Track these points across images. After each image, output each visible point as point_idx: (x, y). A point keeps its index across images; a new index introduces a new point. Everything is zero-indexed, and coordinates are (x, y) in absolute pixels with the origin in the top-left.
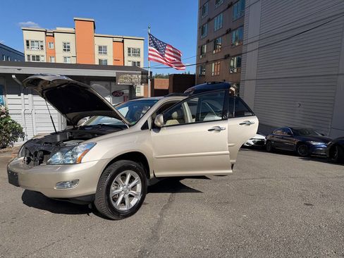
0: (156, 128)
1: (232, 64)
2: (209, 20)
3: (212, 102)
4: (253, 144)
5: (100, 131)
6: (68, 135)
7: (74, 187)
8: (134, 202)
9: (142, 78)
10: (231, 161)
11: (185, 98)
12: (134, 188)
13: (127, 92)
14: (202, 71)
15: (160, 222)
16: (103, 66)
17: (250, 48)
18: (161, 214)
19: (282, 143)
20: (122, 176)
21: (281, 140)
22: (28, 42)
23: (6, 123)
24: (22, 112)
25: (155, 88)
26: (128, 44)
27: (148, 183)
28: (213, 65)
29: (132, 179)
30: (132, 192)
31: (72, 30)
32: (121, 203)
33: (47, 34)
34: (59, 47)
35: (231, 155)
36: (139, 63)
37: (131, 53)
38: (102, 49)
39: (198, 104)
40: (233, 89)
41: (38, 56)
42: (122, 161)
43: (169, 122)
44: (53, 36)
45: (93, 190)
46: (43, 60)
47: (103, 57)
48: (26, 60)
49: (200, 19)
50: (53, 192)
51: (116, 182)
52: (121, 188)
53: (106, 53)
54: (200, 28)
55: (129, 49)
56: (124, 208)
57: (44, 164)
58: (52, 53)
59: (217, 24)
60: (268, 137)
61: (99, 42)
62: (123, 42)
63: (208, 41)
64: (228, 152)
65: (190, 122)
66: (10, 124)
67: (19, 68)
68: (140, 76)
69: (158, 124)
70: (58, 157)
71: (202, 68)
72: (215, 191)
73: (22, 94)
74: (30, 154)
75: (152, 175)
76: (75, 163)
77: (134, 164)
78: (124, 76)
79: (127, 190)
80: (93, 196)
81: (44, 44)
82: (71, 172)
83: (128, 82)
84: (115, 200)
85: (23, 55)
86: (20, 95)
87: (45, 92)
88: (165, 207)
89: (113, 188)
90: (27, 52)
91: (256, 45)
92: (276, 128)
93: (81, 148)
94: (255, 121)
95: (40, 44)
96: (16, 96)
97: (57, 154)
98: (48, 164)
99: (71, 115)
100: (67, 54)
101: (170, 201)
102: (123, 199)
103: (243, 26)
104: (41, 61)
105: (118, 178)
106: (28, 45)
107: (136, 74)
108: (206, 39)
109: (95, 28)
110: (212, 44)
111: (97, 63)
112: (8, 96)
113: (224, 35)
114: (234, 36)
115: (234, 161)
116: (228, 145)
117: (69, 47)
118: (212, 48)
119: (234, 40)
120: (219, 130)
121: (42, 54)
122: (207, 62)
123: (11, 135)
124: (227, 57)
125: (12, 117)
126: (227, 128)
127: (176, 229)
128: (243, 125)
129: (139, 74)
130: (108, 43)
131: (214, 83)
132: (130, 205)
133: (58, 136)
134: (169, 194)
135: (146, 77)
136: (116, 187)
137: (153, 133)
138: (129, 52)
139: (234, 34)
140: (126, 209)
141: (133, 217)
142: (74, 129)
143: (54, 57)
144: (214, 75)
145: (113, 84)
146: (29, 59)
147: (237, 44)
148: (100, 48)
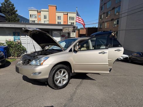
0: (75, 51)
1: (114, 23)
2: (105, 4)
3: (102, 40)
4: (122, 59)
5: (52, 52)
6: (40, 53)
7: (40, 75)
8: (65, 82)
9: (73, 29)
10: (109, 67)
11: (89, 38)
12: (65, 76)
13: (67, 35)
14: (101, 26)
15: (75, 92)
16: (59, 24)
17: (123, 15)
18: (76, 89)
19: (136, 59)
20: (59, 71)
21: (136, 58)
22: (31, 15)
23: (20, 47)
24: (26, 43)
25: (80, 33)
26: (69, 15)
27: (71, 75)
28: (106, 23)
29: (64, 73)
30: (64, 78)
31: (47, 10)
32: (59, 82)
33: (38, 12)
34: (42, 17)
35: (109, 65)
36: (74, 23)
37: (71, 19)
38: (59, 18)
39: (96, 41)
40: (113, 34)
41: (34, 21)
42: (60, 65)
43: (82, 49)
44: (40, 13)
45: (47, 76)
46: (36, 22)
47: (59, 21)
48: (30, 22)
49: (101, 3)
50: (31, 76)
51: (57, 74)
52: (59, 76)
53: (60, 19)
54: (100, 7)
55: (70, 17)
56: (60, 85)
57: (29, 65)
58: (40, 19)
59: (108, 5)
60: (130, 56)
61: (58, 14)
62: (67, 14)
63: (104, 13)
64: (108, 63)
65: (91, 49)
66: (22, 47)
67: (25, 25)
68: (72, 29)
69: (76, 50)
70: (34, 62)
71: (101, 24)
72: (102, 80)
73: (26, 36)
74: (24, 60)
75: (73, 72)
76: (40, 65)
77: (65, 66)
78: (66, 29)
79: (62, 77)
80: (47, 79)
81: (37, 16)
82: (39, 69)
83: (67, 31)
84: (57, 81)
85: (29, 20)
86: (25, 36)
87: (31, 35)
88: (78, 86)
89: (56, 76)
90: (30, 19)
91: (126, 14)
92: (134, 52)
93: (43, 59)
94: (122, 49)
95: (35, 16)
96: (24, 36)
97: (33, 61)
98: (30, 65)
99: (42, 45)
100: (45, 20)
101: (81, 83)
102: (60, 81)
103: (120, 6)
104: (35, 23)
105: (58, 72)
106: (31, 16)
107: (70, 28)
108: (103, 12)
109: (56, 9)
110: (106, 14)
111: (57, 23)
112: (21, 36)
113: (111, 10)
114: (116, 11)
115: (111, 67)
116: (108, 60)
117: (46, 17)
118: (106, 16)
119: (116, 12)
120: (104, 53)
121: (36, 20)
122: (103, 22)
123: (22, 52)
124: (112, 20)
125: (23, 45)
126: (108, 52)
127: (81, 96)
128: (117, 51)
129: (72, 28)
130: (61, 15)
131: (104, 31)
132: (63, 83)
133: (36, 53)
134: (81, 80)
135: (75, 29)
136: (57, 76)
137: (74, 54)
138: (70, 18)
139: (116, 10)
140: (61, 85)
141: (64, 89)
142: (43, 50)
143: (40, 21)
144: (106, 28)
145: (61, 32)
146: (31, 22)
147: (117, 14)
148: (58, 17)
